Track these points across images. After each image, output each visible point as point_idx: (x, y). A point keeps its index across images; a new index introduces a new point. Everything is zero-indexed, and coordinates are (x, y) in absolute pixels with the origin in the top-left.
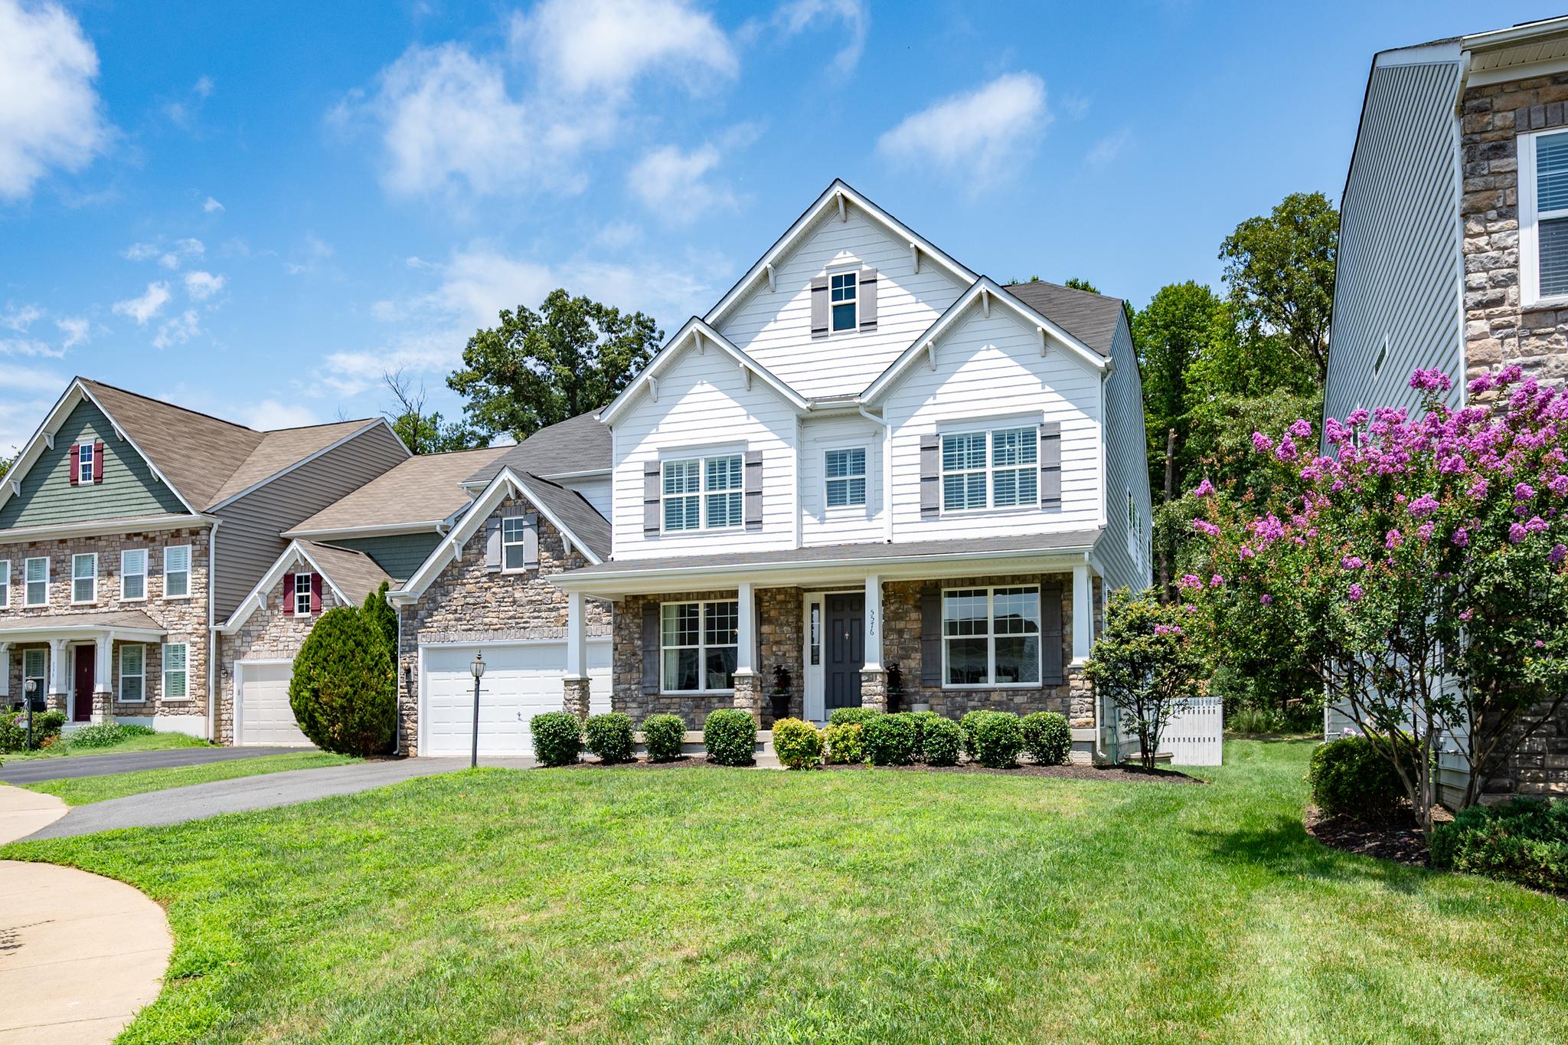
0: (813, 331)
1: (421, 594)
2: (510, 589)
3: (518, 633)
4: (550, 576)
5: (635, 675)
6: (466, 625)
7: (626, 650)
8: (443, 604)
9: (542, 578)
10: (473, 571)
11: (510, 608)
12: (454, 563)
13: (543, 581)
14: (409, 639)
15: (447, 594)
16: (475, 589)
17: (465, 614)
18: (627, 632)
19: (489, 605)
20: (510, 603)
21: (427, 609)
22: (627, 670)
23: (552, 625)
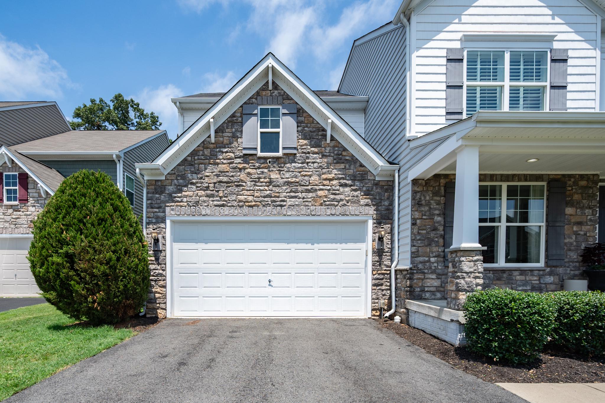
1: (169, 170)
3: (274, 210)
4: (307, 161)
5: (435, 249)
6: (218, 201)
7: (425, 225)
8: (194, 181)
9: (300, 162)
10: (227, 152)
11: (266, 188)
12: (204, 144)
13: (300, 165)
14: (156, 212)
15: (197, 172)
16: (228, 168)
17: (218, 191)
18: (427, 208)
19: (244, 184)
20: (266, 183)
21: (175, 185)
22: (426, 244)
23: (310, 204)
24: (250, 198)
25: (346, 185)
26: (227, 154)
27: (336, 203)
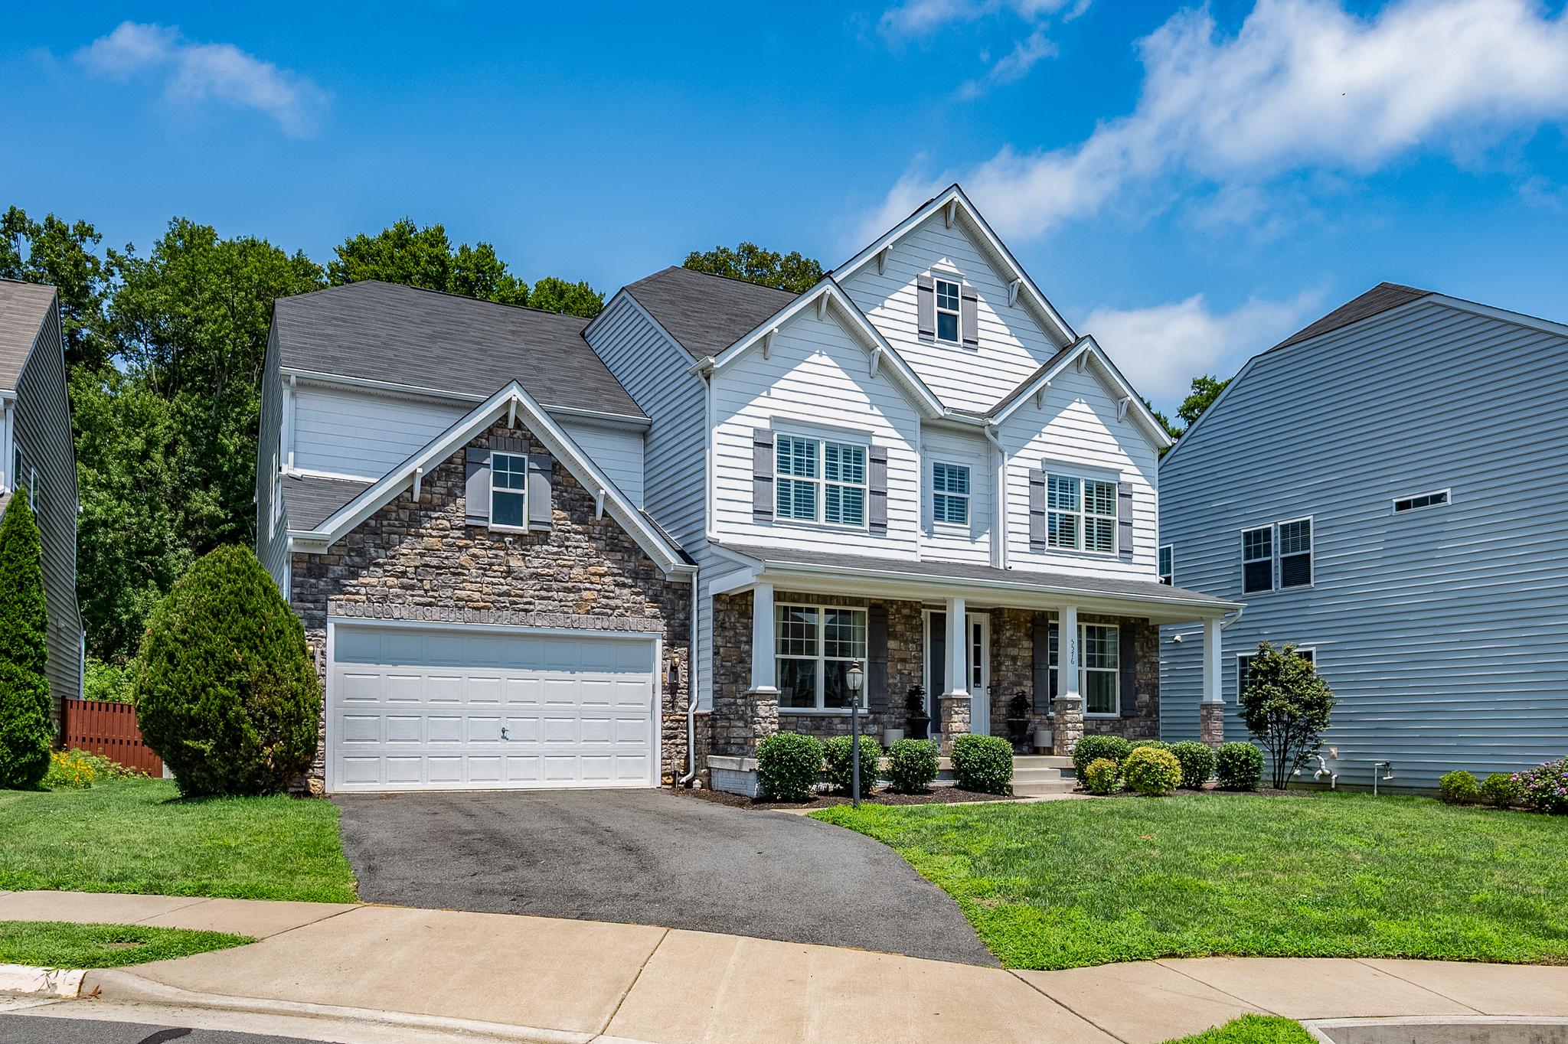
0: (920, 332)
1: (336, 539)
2: (502, 553)
3: (514, 617)
4: (567, 543)
6: (422, 596)
7: (730, 656)
8: (381, 561)
9: (556, 544)
10: (437, 519)
11: (502, 580)
12: (400, 502)
13: (556, 549)
14: (309, 609)
15: (387, 546)
16: (440, 545)
17: (421, 581)
18: (732, 633)
19: (466, 572)
20: (502, 572)
21: (347, 565)
22: (732, 680)
23: (571, 611)
24: (477, 596)
25: (624, 585)
26: (439, 522)
27: (610, 611)
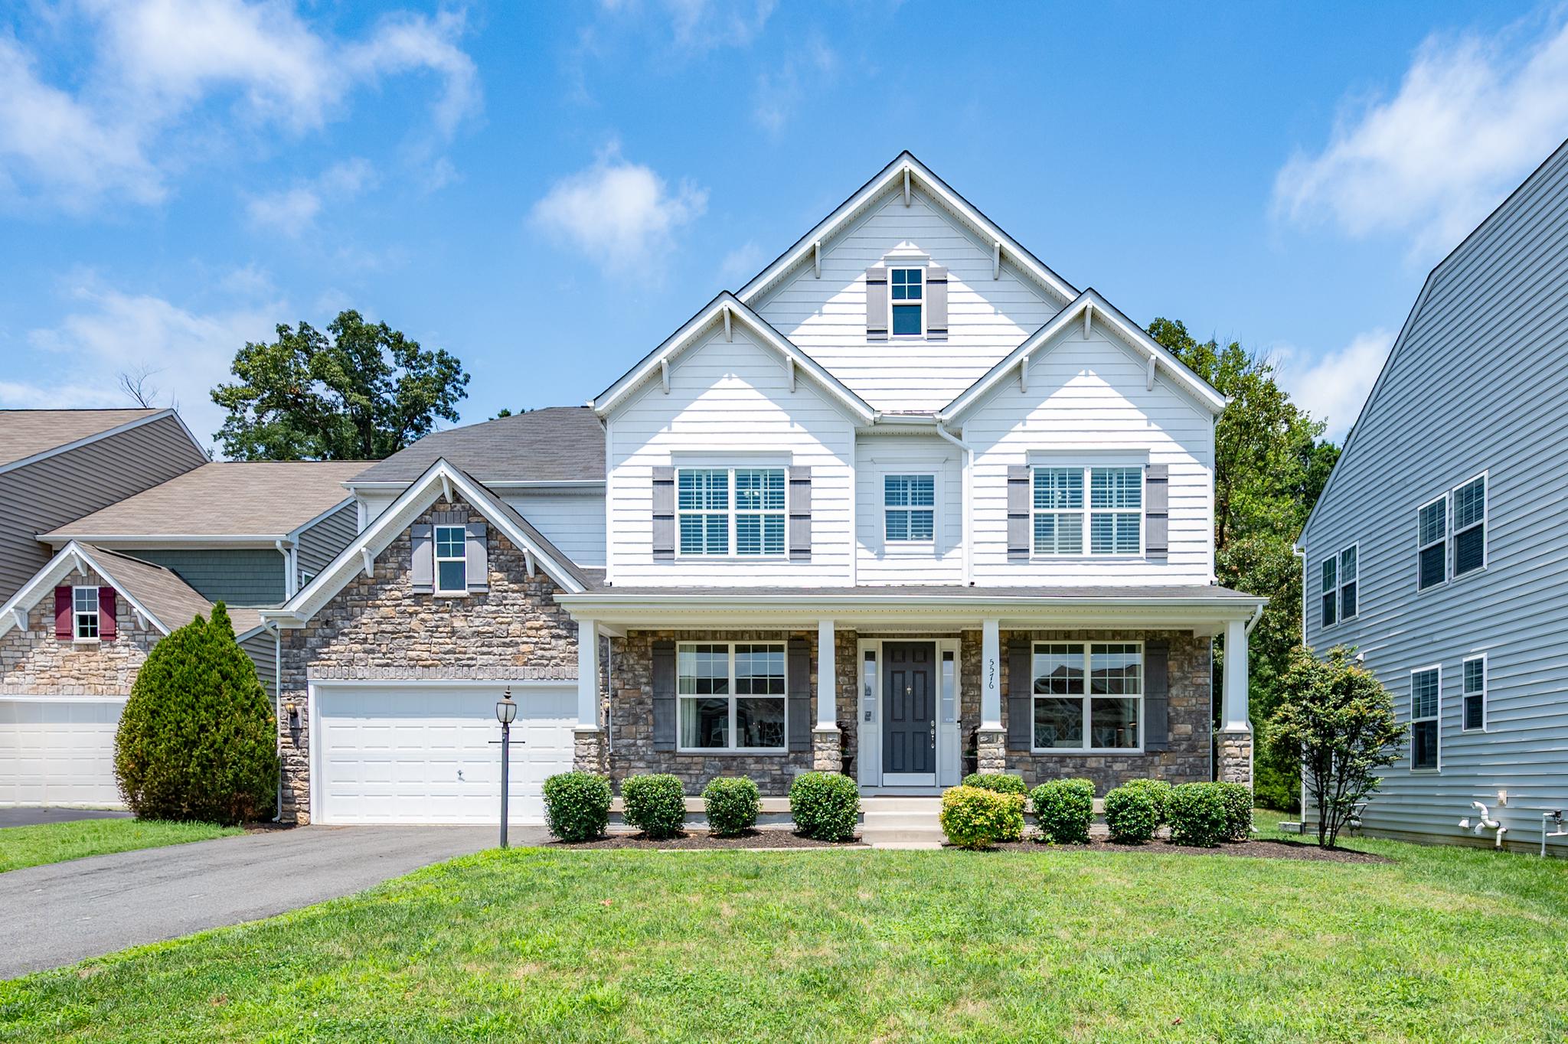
0: (869, 332)
1: (311, 616)
2: (446, 616)
3: (458, 672)
4: (504, 602)
5: (642, 729)
6: (381, 659)
7: (629, 698)
8: (346, 631)
9: (494, 604)
10: (391, 590)
11: (448, 640)
12: (360, 578)
13: (495, 608)
14: (294, 674)
15: (351, 617)
16: (394, 613)
17: (379, 645)
18: (631, 675)
19: (416, 635)
20: (447, 633)
21: (320, 636)
22: (631, 721)
23: (509, 664)
24: (425, 655)
25: (559, 637)
26: (392, 593)
27: (545, 662)
